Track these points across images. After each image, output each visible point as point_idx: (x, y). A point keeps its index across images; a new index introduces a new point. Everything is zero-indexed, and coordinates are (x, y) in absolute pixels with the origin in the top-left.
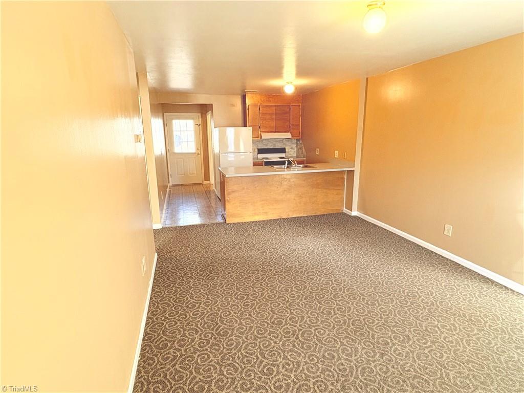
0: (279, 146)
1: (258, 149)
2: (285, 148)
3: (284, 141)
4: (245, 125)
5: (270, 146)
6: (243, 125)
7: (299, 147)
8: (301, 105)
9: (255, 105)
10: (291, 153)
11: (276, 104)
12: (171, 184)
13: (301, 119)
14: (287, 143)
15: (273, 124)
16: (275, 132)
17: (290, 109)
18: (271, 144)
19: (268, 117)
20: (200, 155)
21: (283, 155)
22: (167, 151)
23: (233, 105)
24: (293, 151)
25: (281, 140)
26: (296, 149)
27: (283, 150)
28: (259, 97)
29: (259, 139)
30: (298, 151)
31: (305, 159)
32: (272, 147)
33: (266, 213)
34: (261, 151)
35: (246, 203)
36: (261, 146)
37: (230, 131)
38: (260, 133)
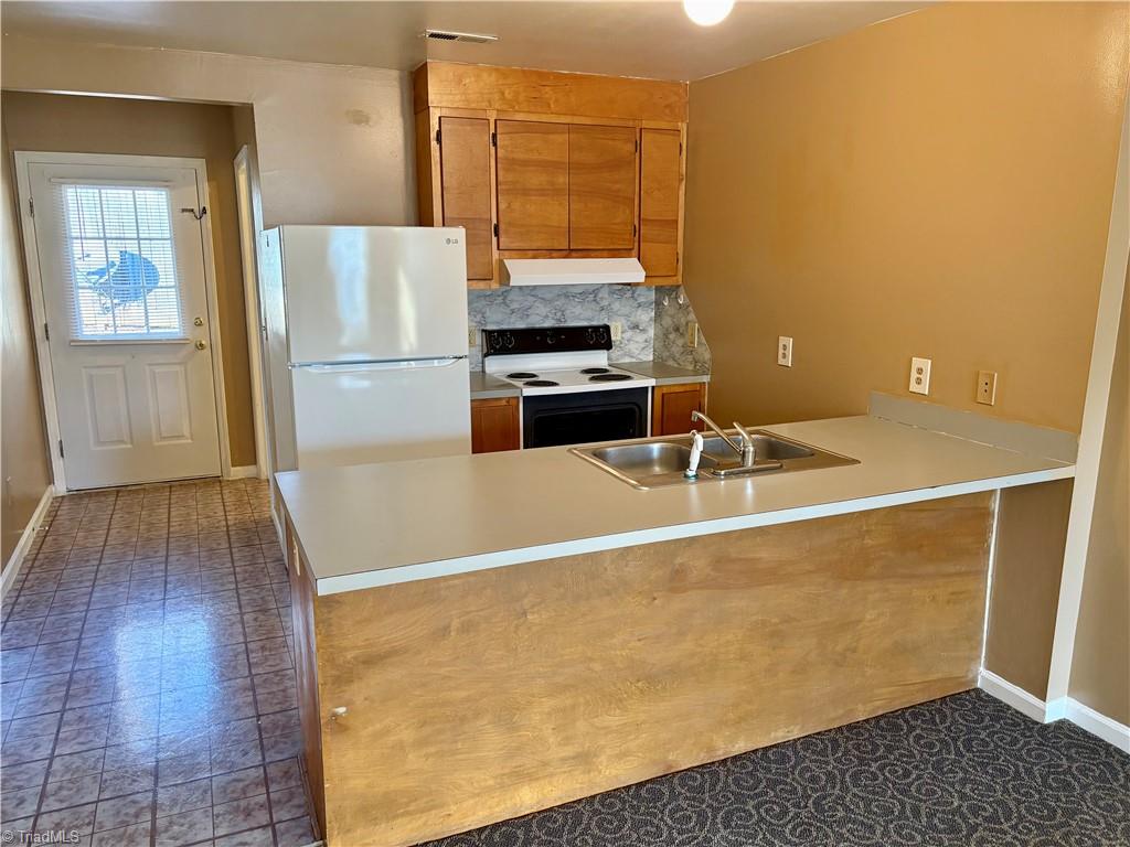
0: (579, 317)
1: (488, 334)
2: (607, 328)
3: (604, 293)
4: (423, 218)
5: (542, 318)
6: (413, 218)
7: (667, 321)
8: (683, 127)
9: (475, 120)
10: (633, 347)
11: (577, 120)
12: (60, 487)
13: (682, 193)
14: (616, 306)
15: (556, 213)
16: (569, 253)
17: (638, 146)
18: (542, 309)
19: (536, 179)
20: (207, 352)
21: (598, 359)
22: (39, 333)
23: (360, 118)
24: (640, 338)
25: (591, 293)
26: (651, 333)
27: (597, 338)
28: (489, 79)
29: (495, 285)
30: (664, 338)
31: (706, 379)
32: (548, 324)
33: (585, 759)
34: (500, 342)
35: (463, 720)
36: (501, 320)
37: (350, 245)
38: (496, 254)
